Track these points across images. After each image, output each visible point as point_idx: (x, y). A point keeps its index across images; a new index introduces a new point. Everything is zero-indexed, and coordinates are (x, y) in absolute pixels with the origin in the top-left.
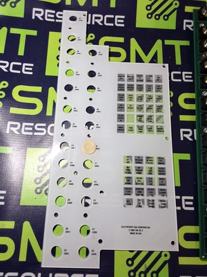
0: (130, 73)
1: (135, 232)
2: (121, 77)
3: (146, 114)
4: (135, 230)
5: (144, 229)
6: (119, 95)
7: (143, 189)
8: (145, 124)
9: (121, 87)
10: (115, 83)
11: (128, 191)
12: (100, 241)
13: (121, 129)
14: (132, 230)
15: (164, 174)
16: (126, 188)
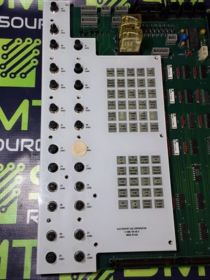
0: (120, 67)
1: (131, 233)
2: (110, 72)
3: (138, 111)
4: (131, 232)
5: (140, 230)
6: (109, 91)
7: (138, 190)
8: (138, 122)
9: (111, 83)
10: (104, 78)
11: (122, 193)
12: (96, 244)
13: (112, 128)
14: (129, 232)
15: (160, 173)
16: (120, 190)
